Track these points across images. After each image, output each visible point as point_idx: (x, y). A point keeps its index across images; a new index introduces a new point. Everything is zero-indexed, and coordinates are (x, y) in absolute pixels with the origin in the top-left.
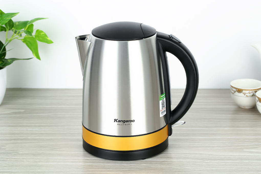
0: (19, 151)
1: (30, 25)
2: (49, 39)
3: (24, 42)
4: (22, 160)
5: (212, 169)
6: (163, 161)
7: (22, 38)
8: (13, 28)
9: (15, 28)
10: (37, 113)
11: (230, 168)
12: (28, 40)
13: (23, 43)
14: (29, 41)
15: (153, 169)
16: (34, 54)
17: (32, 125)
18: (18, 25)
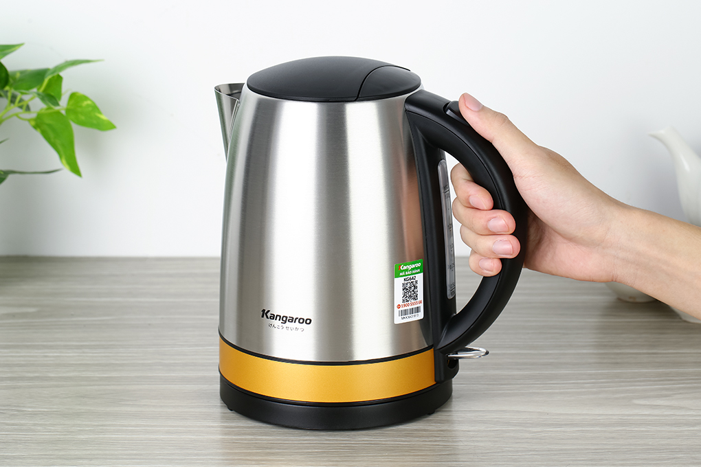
0: (24, 407)
1: (53, 77)
2: (103, 117)
3: (36, 127)
4: (32, 427)
5: (548, 447)
6: (416, 430)
7: (33, 115)
8: (7, 88)
9: (11, 86)
10: (72, 315)
11: (597, 444)
12: (48, 121)
13: (33, 130)
14: (49, 125)
15: (389, 448)
16: (64, 161)
17: (58, 343)
18: (21, 80)
